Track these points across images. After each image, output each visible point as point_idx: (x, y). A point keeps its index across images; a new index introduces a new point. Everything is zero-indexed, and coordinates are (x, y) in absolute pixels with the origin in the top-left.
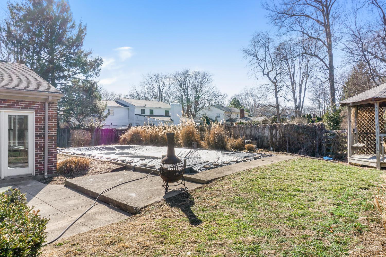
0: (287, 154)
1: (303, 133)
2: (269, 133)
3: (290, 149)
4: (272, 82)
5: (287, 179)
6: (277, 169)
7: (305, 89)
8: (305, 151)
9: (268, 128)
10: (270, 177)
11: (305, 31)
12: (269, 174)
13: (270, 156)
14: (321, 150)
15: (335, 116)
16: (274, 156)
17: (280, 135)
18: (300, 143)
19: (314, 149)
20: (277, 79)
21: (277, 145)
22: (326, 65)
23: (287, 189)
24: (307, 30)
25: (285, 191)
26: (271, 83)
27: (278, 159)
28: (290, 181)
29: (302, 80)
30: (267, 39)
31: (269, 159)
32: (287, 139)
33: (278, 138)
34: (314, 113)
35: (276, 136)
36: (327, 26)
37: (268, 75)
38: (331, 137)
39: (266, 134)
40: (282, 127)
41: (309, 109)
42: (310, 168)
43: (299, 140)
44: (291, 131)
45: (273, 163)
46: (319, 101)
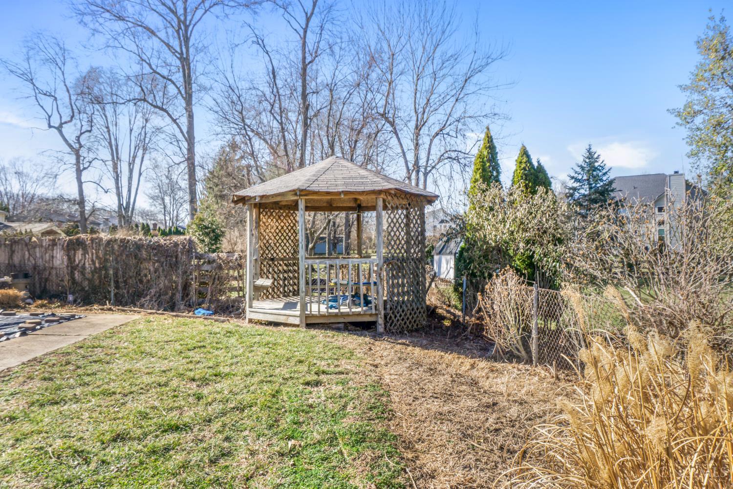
0: (112, 310)
1: (150, 259)
2: (65, 258)
3: (118, 296)
4: (70, 146)
5: (131, 393)
6: (95, 358)
7: (140, 174)
8: (154, 300)
9: (63, 246)
10: (78, 391)
11: (144, 57)
12: (72, 381)
13: (68, 319)
14: (188, 295)
15: (212, 224)
16: (80, 318)
17: (94, 262)
18: (141, 281)
19: (173, 295)
20: (83, 143)
21: (87, 289)
22: (182, 132)
23: (139, 432)
24: (149, 54)
25: (134, 439)
26: (69, 150)
27: (93, 325)
28: (143, 397)
29: (135, 157)
30: (61, 48)
31: (66, 330)
32: (111, 272)
33: (88, 270)
34: (153, 222)
35: (84, 267)
36: (185, 62)
37: (59, 129)
38: (206, 267)
39: (57, 262)
40: (100, 245)
41: (144, 214)
42: (181, 345)
43: (140, 275)
44: (121, 254)
45: (81, 338)
46: (163, 199)
